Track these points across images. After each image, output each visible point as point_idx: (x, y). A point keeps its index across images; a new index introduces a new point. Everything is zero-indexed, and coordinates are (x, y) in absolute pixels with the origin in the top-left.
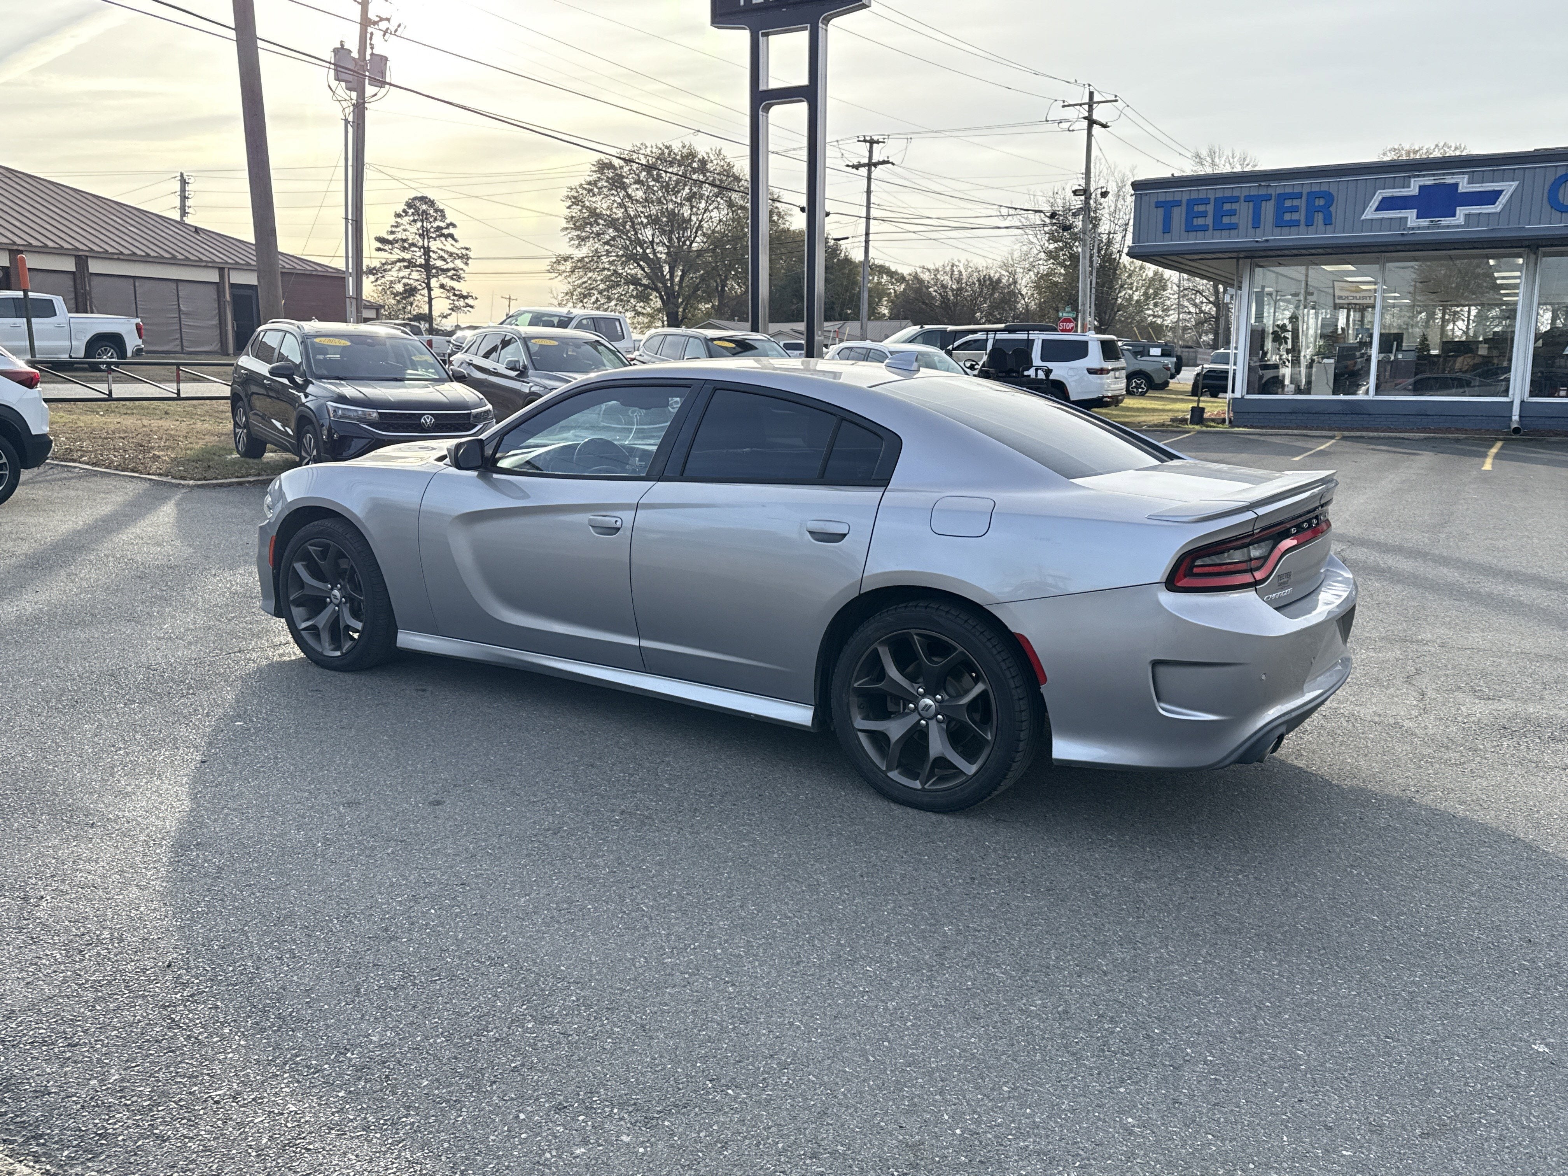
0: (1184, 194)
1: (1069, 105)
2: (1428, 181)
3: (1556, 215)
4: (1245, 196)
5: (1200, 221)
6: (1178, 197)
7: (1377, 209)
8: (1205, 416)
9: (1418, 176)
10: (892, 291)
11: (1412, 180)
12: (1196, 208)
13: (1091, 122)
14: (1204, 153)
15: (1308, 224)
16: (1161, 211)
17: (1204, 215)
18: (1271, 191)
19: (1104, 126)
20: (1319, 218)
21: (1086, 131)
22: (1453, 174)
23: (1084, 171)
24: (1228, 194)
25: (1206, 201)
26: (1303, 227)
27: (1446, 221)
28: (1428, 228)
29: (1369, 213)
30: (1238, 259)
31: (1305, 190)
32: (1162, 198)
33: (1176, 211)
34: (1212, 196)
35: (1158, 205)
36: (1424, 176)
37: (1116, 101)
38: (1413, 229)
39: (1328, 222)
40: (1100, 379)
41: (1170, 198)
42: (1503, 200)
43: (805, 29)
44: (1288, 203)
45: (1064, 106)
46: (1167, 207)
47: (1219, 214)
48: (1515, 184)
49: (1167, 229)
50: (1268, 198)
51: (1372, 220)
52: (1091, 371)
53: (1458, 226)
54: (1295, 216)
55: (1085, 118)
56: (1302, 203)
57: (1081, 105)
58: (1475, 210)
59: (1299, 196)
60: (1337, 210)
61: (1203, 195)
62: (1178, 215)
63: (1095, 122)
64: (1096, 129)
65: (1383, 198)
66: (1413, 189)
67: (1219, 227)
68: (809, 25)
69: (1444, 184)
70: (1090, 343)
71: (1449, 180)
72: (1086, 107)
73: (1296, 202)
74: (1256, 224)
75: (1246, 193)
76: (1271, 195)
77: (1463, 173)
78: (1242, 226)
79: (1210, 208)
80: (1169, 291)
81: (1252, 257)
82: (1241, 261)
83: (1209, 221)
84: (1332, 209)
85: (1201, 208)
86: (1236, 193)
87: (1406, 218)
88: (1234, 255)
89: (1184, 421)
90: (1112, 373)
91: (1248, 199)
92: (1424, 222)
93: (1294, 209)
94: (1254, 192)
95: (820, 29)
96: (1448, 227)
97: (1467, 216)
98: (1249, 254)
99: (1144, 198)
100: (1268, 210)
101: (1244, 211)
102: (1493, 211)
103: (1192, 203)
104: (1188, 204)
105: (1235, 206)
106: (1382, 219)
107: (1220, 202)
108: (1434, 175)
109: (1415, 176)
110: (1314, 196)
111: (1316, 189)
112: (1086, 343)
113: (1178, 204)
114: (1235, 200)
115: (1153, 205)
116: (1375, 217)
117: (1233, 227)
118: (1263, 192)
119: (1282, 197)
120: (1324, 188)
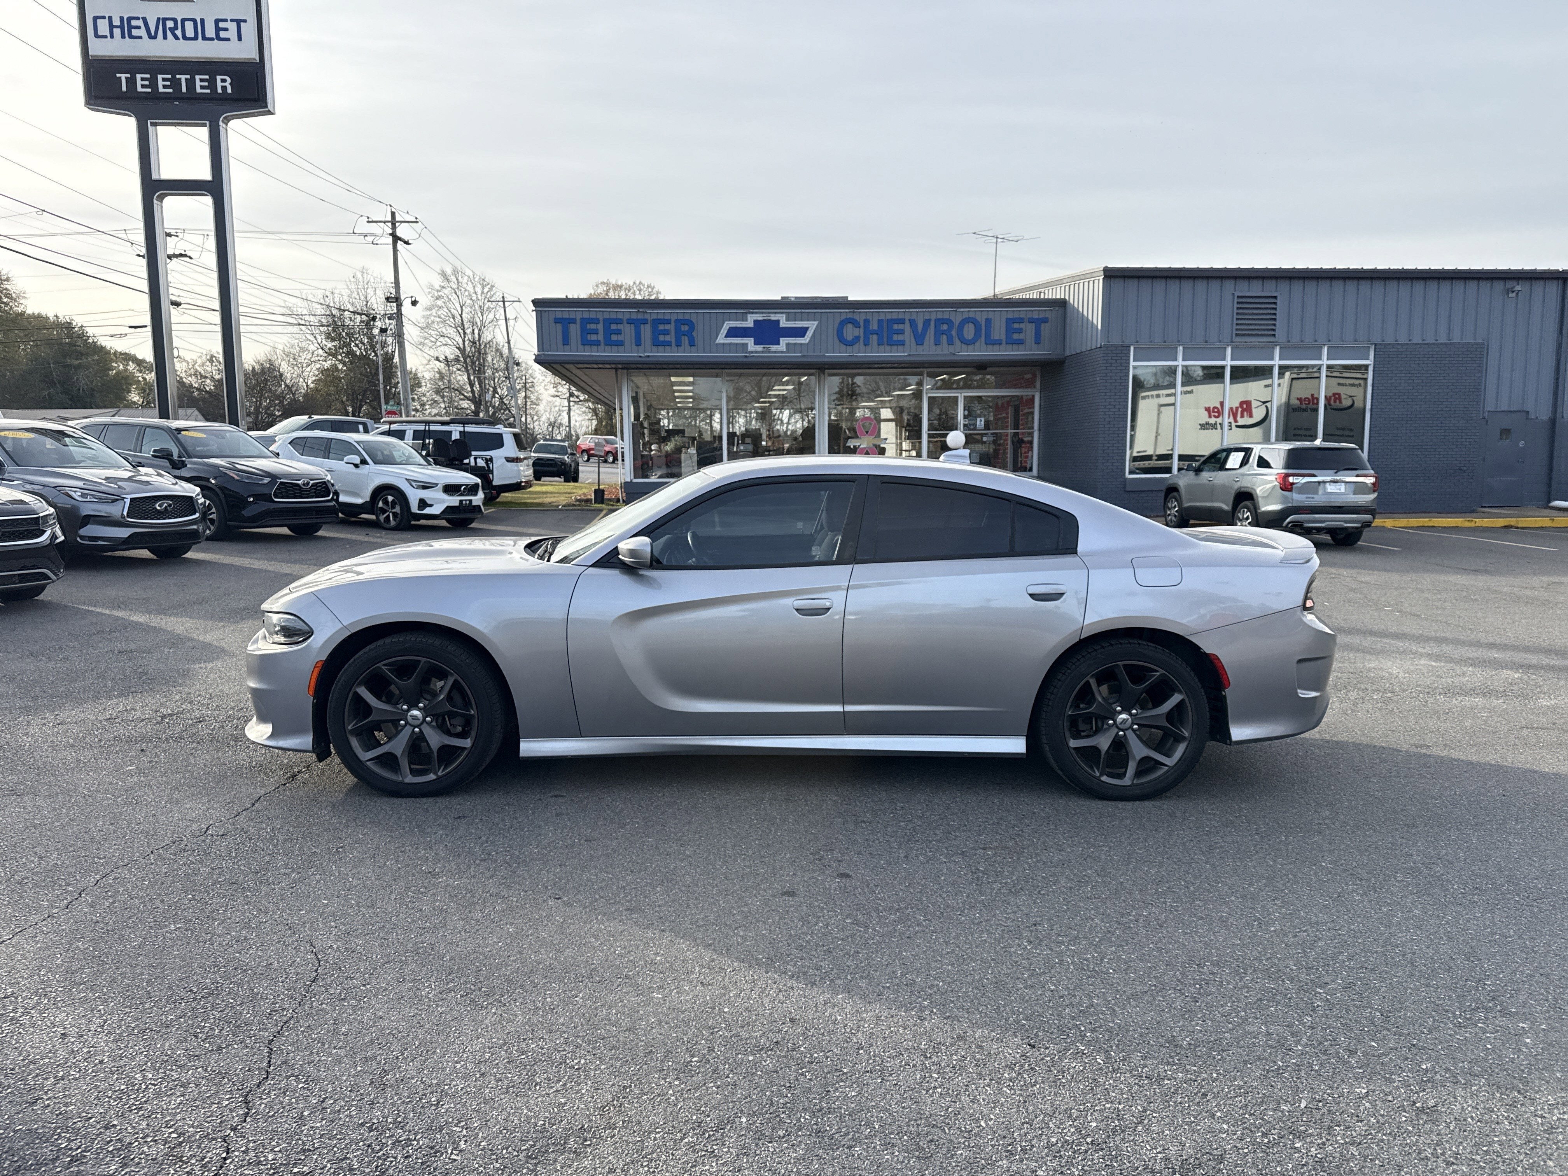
0: (578, 313)
1: (373, 222)
2: (760, 317)
3: (843, 347)
4: (627, 320)
5: (593, 337)
6: (572, 316)
7: (726, 336)
8: (606, 497)
9: (752, 313)
10: (140, 379)
11: (749, 316)
12: (588, 326)
13: (396, 238)
14: (449, 271)
15: (678, 345)
16: (559, 326)
17: (596, 332)
18: (647, 316)
19: (407, 243)
20: (685, 340)
21: (391, 246)
22: (776, 313)
23: (393, 280)
24: (613, 316)
25: (596, 322)
26: (674, 347)
27: (774, 348)
28: (762, 352)
29: (721, 339)
30: (616, 369)
31: (674, 318)
32: (559, 315)
33: (572, 327)
34: (600, 317)
35: (557, 321)
36: (756, 313)
37: (417, 222)
38: (752, 352)
39: (692, 344)
40: (517, 466)
41: (566, 316)
42: (809, 334)
43: (204, 125)
44: (661, 327)
45: (368, 222)
46: (565, 323)
47: (608, 333)
48: (816, 323)
49: (566, 342)
50: (645, 322)
51: (723, 344)
52: (509, 460)
53: (782, 352)
54: (668, 338)
55: (390, 234)
56: (671, 327)
57: (385, 222)
58: (792, 340)
59: (668, 322)
60: (698, 334)
61: (593, 316)
62: (575, 330)
63: (400, 239)
64: (400, 244)
65: (730, 328)
66: (749, 323)
67: (609, 343)
68: (208, 123)
69: (770, 320)
70: (504, 436)
71: (774, 317)
72: (390, 224)
73: (667, 327)
74: (638, 343)
75: (627, 316)
76: (647, 320)
77: (782, 313)
78: (627, 342)
79: (600, 327)
80: (424, 388)
81: (627, 369)
82: (619, 371)
83: (600, 337)
84: (694, 334)
85: (593, 326)
86: (620, 316)
87: (747, 344)
88: (613, 366)
89: (588, 501)
90: (525, 461)
91: (630, 322)
92: (759, 348)
93: (666, 333)
94: (634, 316)
95: (221, 128)
96: (775, 352)
97: (788, 345)
98: (625, 366)
99: (544, 314)
100: (646, 331)
101: (628, 331)
102: (803, 342)
103: (585, 322)
104: (581, 323)
105: (620, 327)
106: (730, 344)
107: (608, 322)
108: (762, 313)
109: (750, 313)
110: (680, 322)
111: (680, 317)
112: (501, 435)
113: (573, 321)
114: (619, 321)
115: (552, 321)
116: (726, 342)
117: (620, 344)
118: (640, 316)
119: (656, 322)
120: (687, 317)
